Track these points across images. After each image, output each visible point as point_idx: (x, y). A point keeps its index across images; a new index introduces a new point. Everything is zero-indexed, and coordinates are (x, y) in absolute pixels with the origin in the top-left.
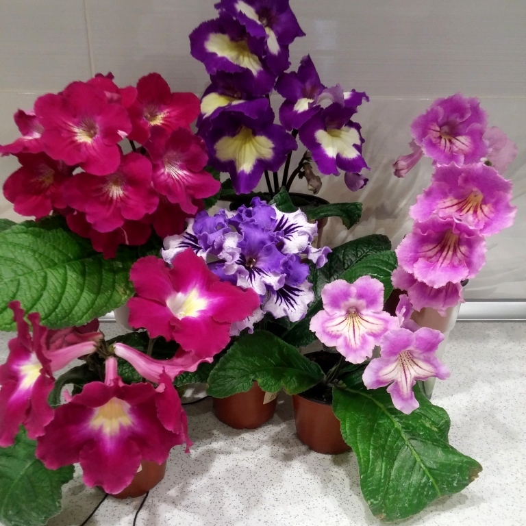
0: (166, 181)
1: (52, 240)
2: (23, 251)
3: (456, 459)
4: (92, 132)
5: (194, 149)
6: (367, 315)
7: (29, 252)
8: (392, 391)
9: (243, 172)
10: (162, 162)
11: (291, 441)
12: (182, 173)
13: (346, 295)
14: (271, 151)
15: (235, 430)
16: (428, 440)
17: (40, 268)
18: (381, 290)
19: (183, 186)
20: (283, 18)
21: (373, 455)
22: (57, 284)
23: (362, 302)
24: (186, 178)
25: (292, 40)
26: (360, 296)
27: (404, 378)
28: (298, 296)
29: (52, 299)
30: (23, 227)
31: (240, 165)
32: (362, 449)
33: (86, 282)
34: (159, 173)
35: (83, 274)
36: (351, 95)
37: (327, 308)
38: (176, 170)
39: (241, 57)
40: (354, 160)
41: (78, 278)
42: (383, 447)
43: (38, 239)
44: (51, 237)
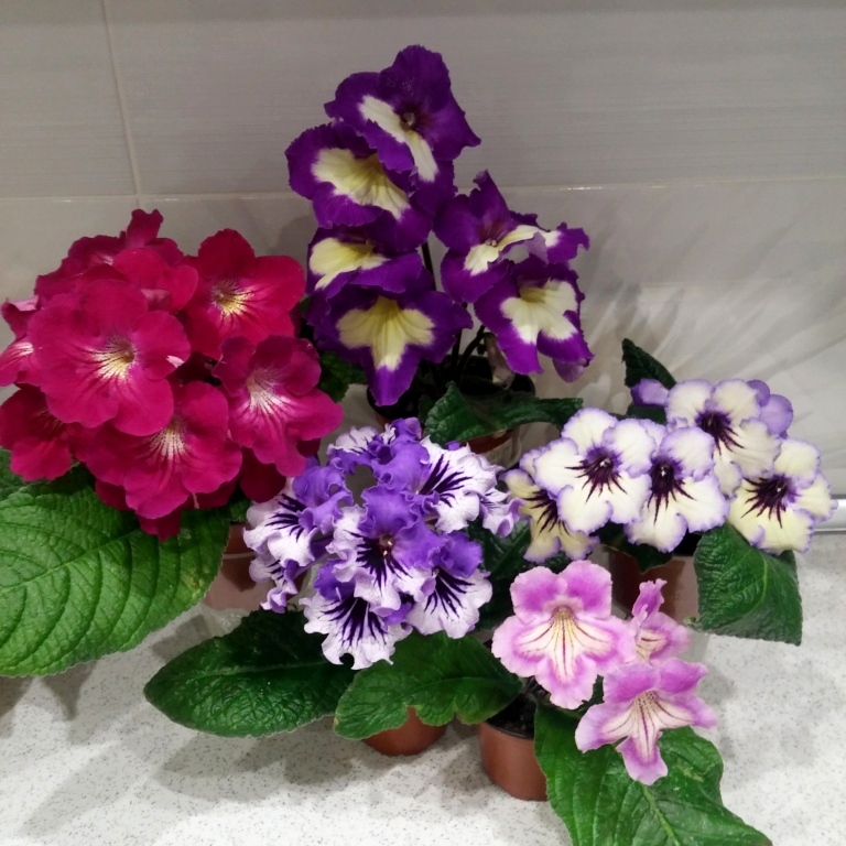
0: (252, 422)
1: (75, 510)
2: (31, 537)
3: (731, 833)
4: (127, 353)
5: (297, 359)
6: (585, 622)
7: (39, 538)
8: (624, 750)
9: (384, 369)
10: (246, 390)
11: (474, 776)
12: (279, 401)
13: (551, 591)
14: (429, 333)
15: (385, 757)
16: (687, 800)
17: (59, 563)
18: (606, 585)
19: (280, 427)
20: (442, 117)
21: (599, 832)
22: (86, 588)
23: (576, 601)
24: (285, 409)
25: (457, 152)
26: (573, 592)
27: (642, 732)
28: (465, 592)
29: (79, 614)
30: (27, 495)
31: (380, 357)
32: (581, 824)
33: (133, 576)
34: (240, 410)
35: (128, 563)
36: (559, 238)
37: (520, 613)
38: (269, 396)
39: (374, 188)
40: (566, 343)
41: (119, 572)
42: (615, 815)
43: (53, 513)
44: (74, 506)
